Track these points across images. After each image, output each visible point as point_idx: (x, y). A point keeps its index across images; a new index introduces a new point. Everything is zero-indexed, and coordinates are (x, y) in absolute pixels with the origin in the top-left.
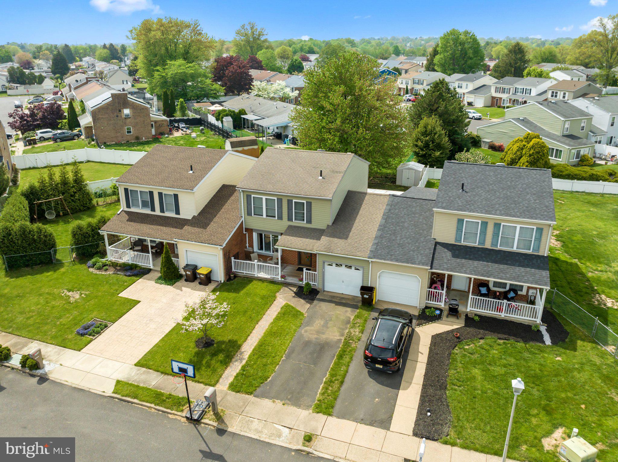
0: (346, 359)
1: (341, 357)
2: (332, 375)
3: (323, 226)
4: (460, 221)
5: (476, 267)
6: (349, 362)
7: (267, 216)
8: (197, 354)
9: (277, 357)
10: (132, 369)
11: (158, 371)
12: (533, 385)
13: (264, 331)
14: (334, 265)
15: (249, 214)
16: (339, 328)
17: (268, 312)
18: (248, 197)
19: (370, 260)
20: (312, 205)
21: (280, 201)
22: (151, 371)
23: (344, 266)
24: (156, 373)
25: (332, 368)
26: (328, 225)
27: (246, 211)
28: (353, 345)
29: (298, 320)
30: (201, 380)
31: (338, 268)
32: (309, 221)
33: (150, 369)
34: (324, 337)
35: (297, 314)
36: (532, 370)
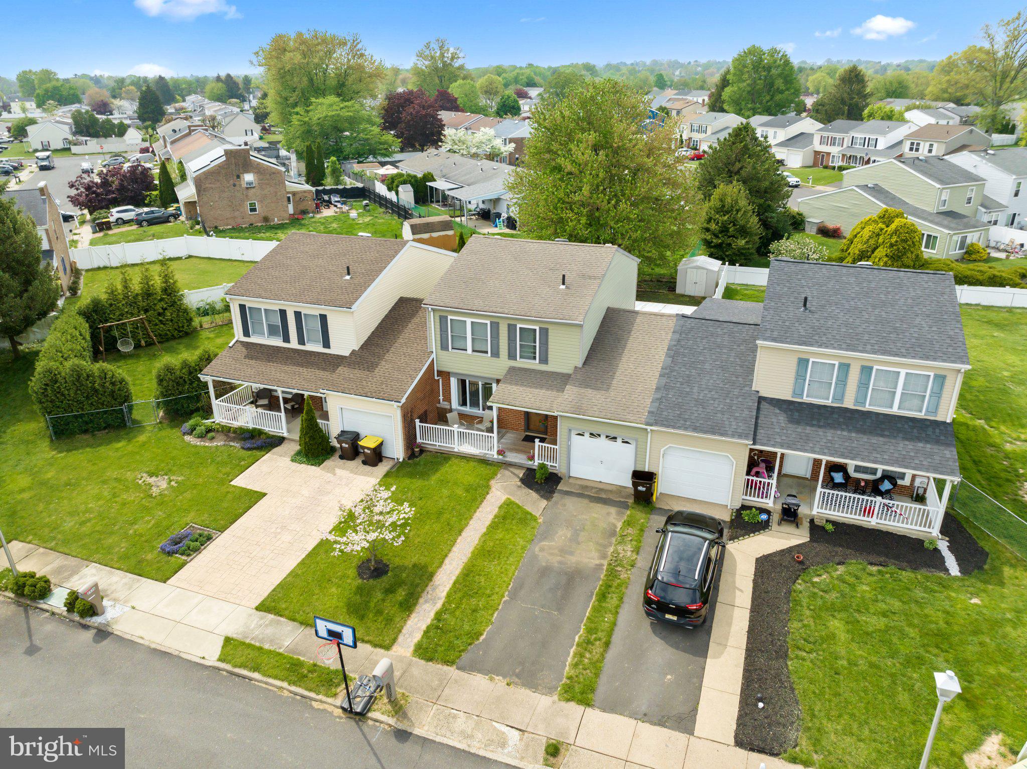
0: (612, 601)
1: (603, 597)
2: (590, 631)
3: (567, 369)
4: (803, 363)
5: (830, 441)
6: (618, 607)
7: (474, 351)
8: (360, 590)
9: (495, 597)
10: (251, 615)
11: (294, 620)
12: (936, 651)
13: (471, 549)
14: (587, 435)
15: (444, 347)
16: (597, 543)
17: (477, 514)
18: (443, 320)
19: (649, 428)
20: (549, 334)
21: (495, 326)
22: (282, 619)
23: (603, 437)
24: (291, 623)
25: (588, 618)
26: (576, 367)
27: (439, 342)
28: (623, 576)
29: (528, 528)
30: (366, 639)
31: (594, 440)
32: (544, 360)
33: (281, 616)
34: (572, 560)
35: (526, 518)
36: (931, 622)
